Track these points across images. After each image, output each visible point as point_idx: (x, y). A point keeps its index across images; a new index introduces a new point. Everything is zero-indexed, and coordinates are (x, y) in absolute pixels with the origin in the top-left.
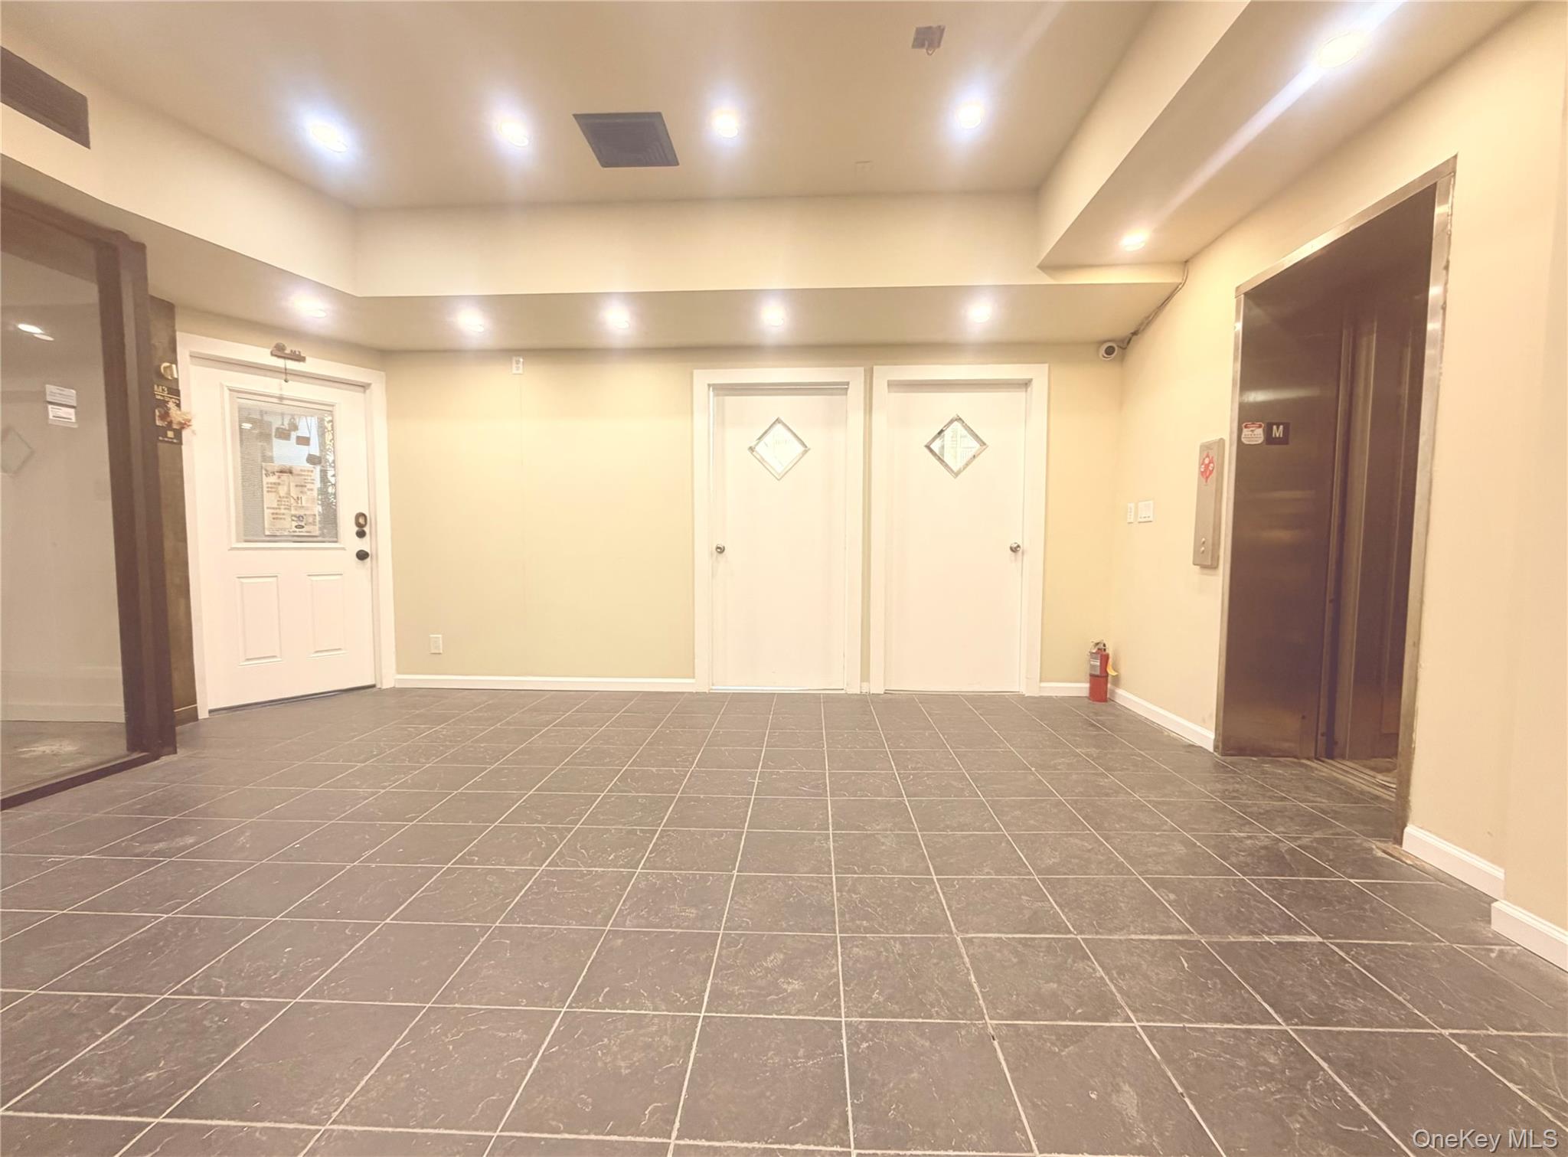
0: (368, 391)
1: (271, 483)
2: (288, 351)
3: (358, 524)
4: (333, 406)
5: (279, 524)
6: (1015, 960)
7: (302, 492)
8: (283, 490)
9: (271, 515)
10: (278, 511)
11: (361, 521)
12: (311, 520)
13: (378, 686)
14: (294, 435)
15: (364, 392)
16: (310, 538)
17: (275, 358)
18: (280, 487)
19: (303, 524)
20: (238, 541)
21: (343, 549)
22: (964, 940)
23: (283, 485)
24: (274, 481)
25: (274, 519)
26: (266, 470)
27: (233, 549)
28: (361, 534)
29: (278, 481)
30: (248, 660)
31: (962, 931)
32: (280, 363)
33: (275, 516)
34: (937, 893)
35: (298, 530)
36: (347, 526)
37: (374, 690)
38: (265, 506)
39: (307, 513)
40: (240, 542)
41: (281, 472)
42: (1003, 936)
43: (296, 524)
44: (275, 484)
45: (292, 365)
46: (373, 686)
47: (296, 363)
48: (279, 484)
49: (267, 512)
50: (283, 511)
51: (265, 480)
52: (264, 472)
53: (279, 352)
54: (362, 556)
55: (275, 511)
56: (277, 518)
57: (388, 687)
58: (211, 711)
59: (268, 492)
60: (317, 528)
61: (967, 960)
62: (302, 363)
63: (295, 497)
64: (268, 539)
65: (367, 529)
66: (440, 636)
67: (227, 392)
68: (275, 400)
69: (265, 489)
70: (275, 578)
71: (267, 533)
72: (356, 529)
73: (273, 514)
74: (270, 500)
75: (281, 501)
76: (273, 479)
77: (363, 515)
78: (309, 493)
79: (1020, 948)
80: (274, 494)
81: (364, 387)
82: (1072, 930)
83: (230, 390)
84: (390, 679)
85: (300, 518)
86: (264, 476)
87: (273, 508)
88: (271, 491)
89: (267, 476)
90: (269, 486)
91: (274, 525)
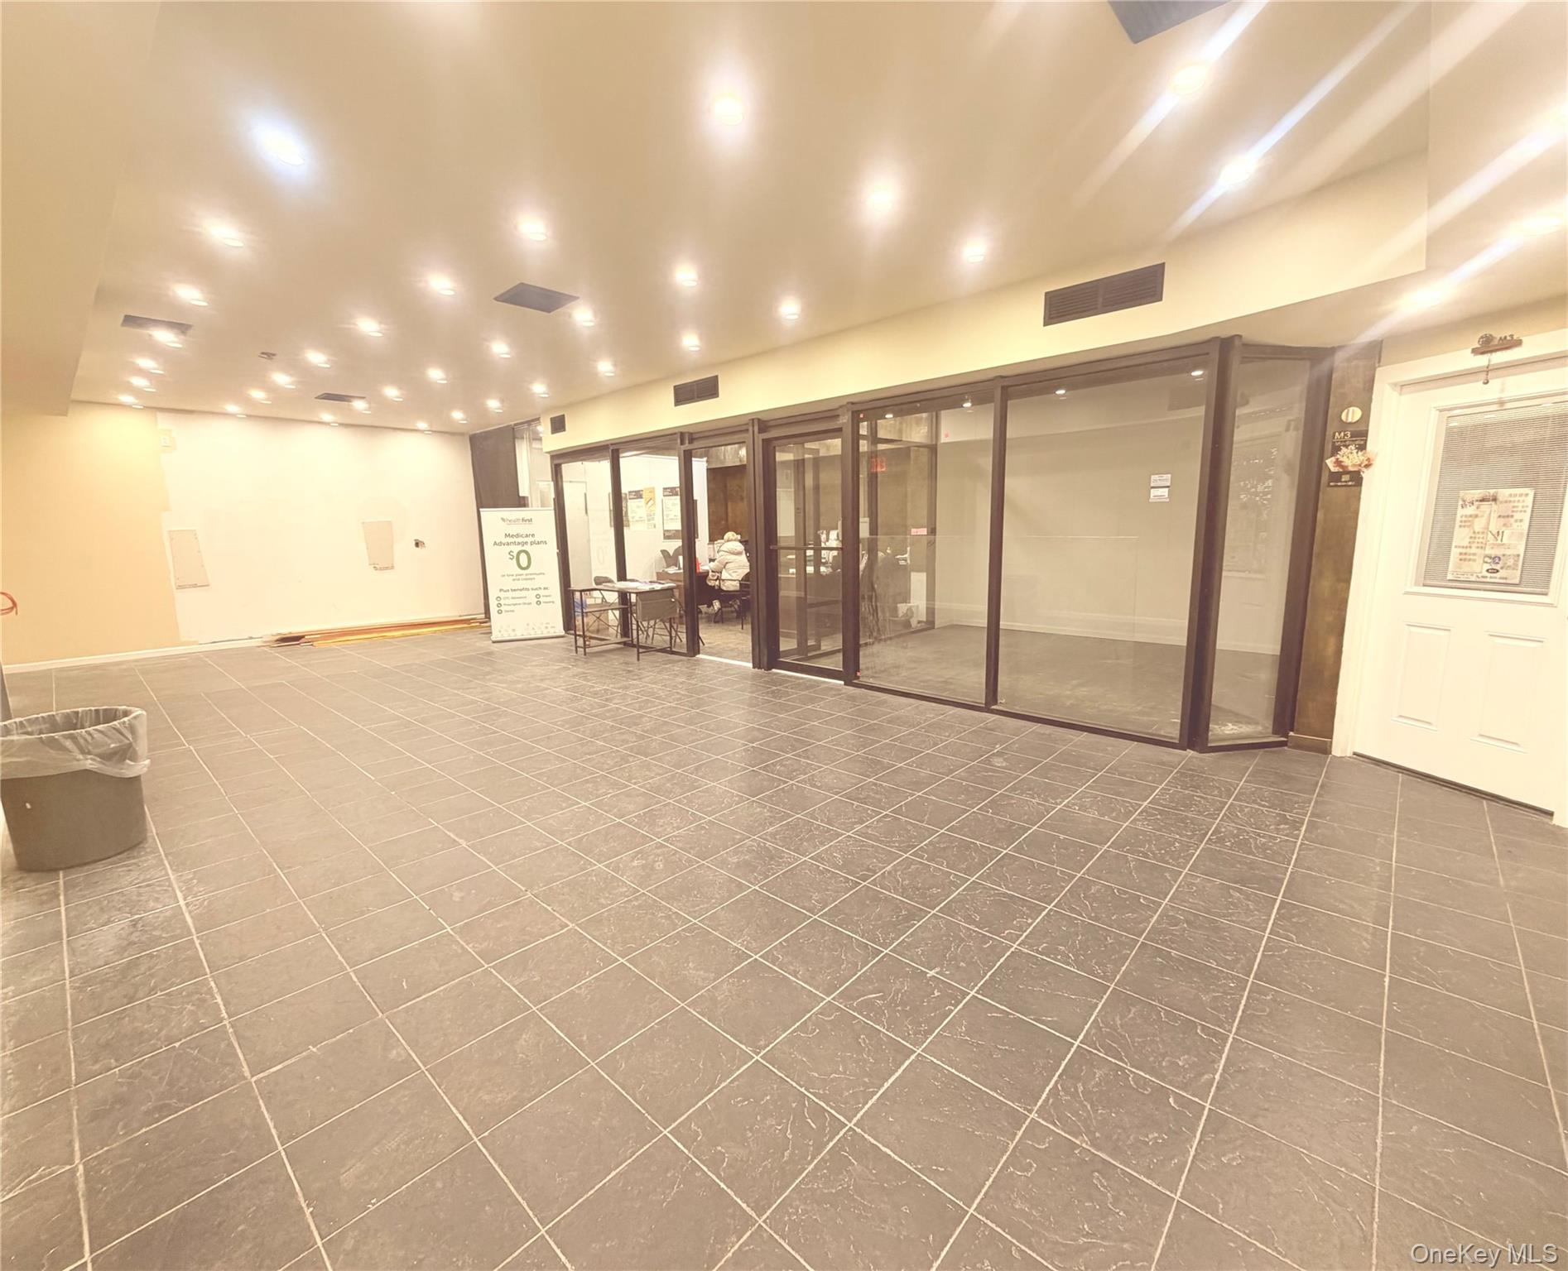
1: (1466, 516)
2: (1496, 340)
5: (1466, 567)
6: (528, 929)
7: (1505, 524)
8: (1479, 523)
9: (1458, 556)
10: (1468, 550)
12: (1510, 561)
16: (1504, 585)
17: (1477, 355)
18: (1477, 520)
19: (1497, 566)
20: (1416, 584)
22: (568, 926)
23: (1482, 516)
24: (1469, 512)
25: (1461, 560)
26: (1464, 501)
27: (1407, 593)
29: (1476, 512)
30: (1401, 716)
31: (571, 929)
32: (1483, 359)
33: (1464, 557)
34: (608, 947)
35: (1490, 574)
38: (1454, 544)
39: (1508, 551)
40: (1419, 585)
41: (1482, 500)
42: (542, 940)
43: (1488, 566)
44: (1471, 515)
45: (1499, 357)
47: (1505, 353)
48: (1477, 515)
49: (1455, 552)
50: (1474, 550)
51: (1460, 512)
52: (1461, 503)
53: (1483, 346)
55: (1464, 551)
56: (1465, 560)
58: (1354, 754)
60: (1518, 571)
61: (558, 915)
62: (1513, 349)
63: (1495, 531)
64: (1450, 584)
67: (1435, 413)
69: (1458, 523)
70: (1446, 632)
71: (1450, 577)
73: (1461, 554)
74: (1461, 537)
75: (1476, 537)
76: (1470, 509)
78: (1515, 524)
79: (527, 938)
80: (1467, 528)
82: (492, 970)
83: (1441, 411)
85: (1496, 558)
86: (1460, 507)
87: (1463, 547)
88: (1464, 526)
89: (1462, 507)
90: (1464, 519)
91: (1460, 568)
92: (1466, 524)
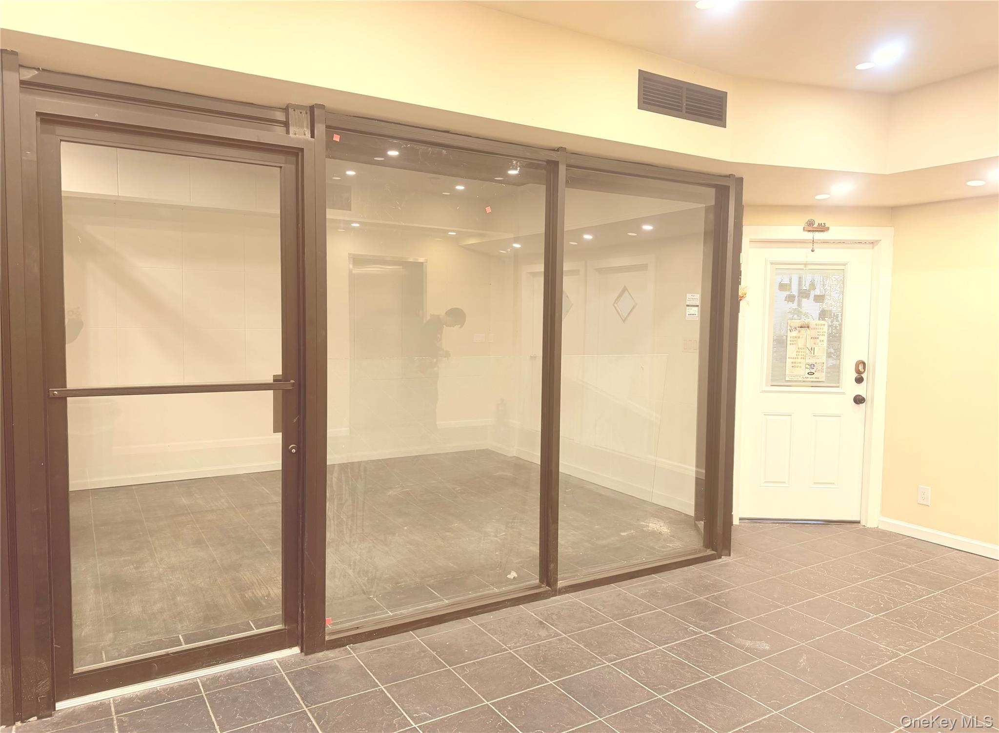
0: (876, 247)
1: (793, 337)
2: (816, 225)
3: (858, 372)
4: (845, 265)
5: (796, 372)
7: (815, 343)
8: (801, 343)
10: (796, 360)
11: (861, 368)
12: (820, 368)
13: (863, 523)
14: (812, 293)
15: (873, 248)
16: (817, 384)
17: (806, 233)
18: (799, 340)
19: (813, 371)
20: (767, 385)
21: (844, 393)
23: (802, 338)
24: (795, 335)
25: (793, 367)
26: (791, 327)
27: (763, 392)
28: (859, 380)
29: (798, 335)
30: (767, 482)
32: (809, 236)
33: (794, 365)
35: (809, 376)
36: (849, 374)
37: (859, 526)
38: (788, 356)
39: (818, 361)
40: (769, 386)
41: (801, 327)
43: (808, 371)
44: (796, 337)
45: (818, 236)
46: (859, 522)
47: (822, 233)
48: (799, 337)
49: (789, 362)
50: (799, 360)
51: (790, 335)
52: (789, 328)
53: (810, 227)
54: (859, 400)
55: (794, 361)
56: (795, 366)
57: (872, 526)
58: (740, 519)
59: (790, 344)
60: (824, 374)
62: (825, 233)
63: (810, 348)
64: (788, 384)
65: (864, 376)
66: (930, 488)
67: (769, 265)
68: (802, 267)
69: (789, 342)
70: (790, 417)
71: (787, 379)
72: (855, 375)
73: (792, 363)
74: (791, 352)
75: (799, 352)
76: (795, 333)
77: (864, 364)
78: (820, 343)
80: (794, 346)
81: (873, 243)
83: (772, 264)
84: (873, 520)
85: (812, 366)
86: (789, 331)
87: (793, 358)
88: (793, 344)
89: (790, 331)
90: (792, 339)
91: (793, 372)
92: (794, 343)
